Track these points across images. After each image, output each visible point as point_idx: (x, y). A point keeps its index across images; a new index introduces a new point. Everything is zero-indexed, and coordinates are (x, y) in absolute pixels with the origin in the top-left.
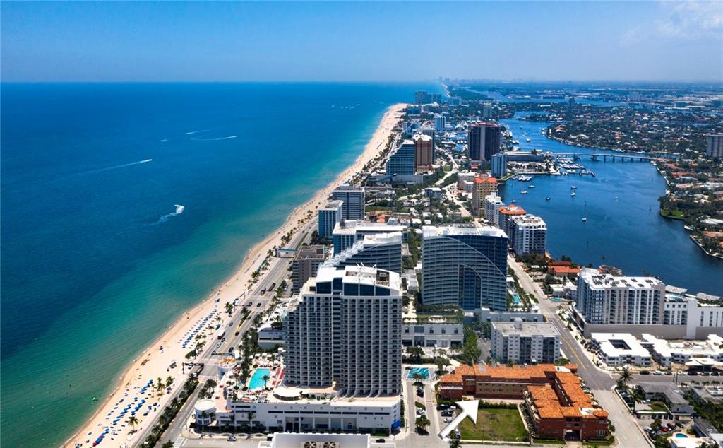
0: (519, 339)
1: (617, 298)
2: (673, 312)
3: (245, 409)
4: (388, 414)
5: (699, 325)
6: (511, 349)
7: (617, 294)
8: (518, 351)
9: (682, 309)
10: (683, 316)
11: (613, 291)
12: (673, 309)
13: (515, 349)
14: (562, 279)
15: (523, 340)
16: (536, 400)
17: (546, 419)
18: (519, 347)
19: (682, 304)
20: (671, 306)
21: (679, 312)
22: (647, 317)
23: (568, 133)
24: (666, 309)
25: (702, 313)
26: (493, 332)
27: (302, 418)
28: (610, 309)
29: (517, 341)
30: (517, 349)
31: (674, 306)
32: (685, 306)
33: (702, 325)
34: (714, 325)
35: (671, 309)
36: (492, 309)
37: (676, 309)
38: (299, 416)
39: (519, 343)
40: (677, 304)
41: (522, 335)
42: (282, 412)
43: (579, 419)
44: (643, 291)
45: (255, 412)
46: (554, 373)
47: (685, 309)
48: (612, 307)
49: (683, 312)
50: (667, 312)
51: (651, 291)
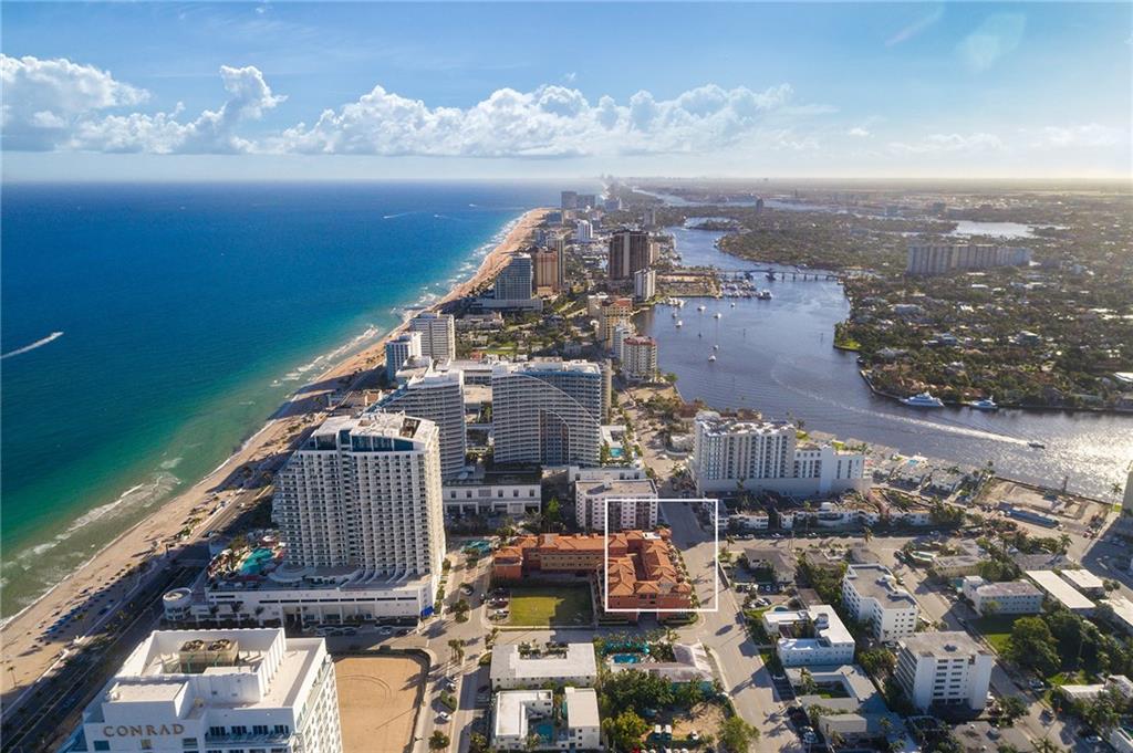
1: (737, 447)
2: (805, 462)
3: (228, 600)
4: (415, 598)
6: (597, 514)
7: (737, 443)
9: (815, 458)
10: (816, 467)
11: (732, 439)
12: (805, 459)
19: (816, 452)
20: (802, 455)
21: (811, 462)
24: (796, 459)
25: (840, 461)
26: (576, 494)
27: (305, 608)
28: (727, 461)
29: (603, 504)
31: (805, 455)
32: (819, 455)
33: (838, 477)
35: (801, 459)
36: (582, 466)
37: (809, 459)
38: (301, 604)
40: (809, 453)
42: (277, 602)
43: (655, 596)
45: (242, 602)
47: (818, 459)
49: (817, 462)
50: (797, 462)
51: (778, 438)
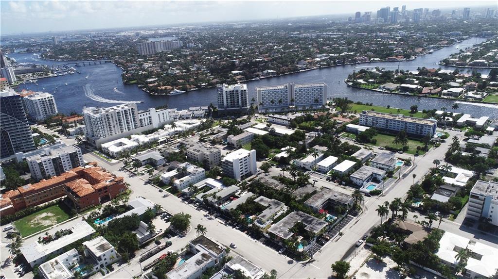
0: (51, 161)
1: (111, 119)
2: (144, 118)
5: (159, 122)
6: (47, 170)
7: (110, 117)
8: (54, 169)
9: (148, 115)
10: (150, 119)
11: (107, 115)
12: (144, 117)
13: (51, 169)
14: (73, 125)
15: (54, 160)
16: (74, 189)
17: (84, 196)
18: (53, 166)
20: (142, 116)
21: (147, 118)
22: (131, 126)
23: (57, 55)
24: (140, 118)
25: (159, 115)
26: (29, 164)
28: (108, 127)
29: (50, 163)
30: (52, 168)
32: (149, 113)
33: (160, 122)
34: (166, 120)
36: (24, 152)
37: (145, 116)
39: (52, 164)
40: (145, 113)
41: (52, 157)
43: (106, 188)
44: (125, 111)
46: (82, 171)
47: (149, 115)
48: (109, 125)
49: (149, 117)
51: (129, 110)
